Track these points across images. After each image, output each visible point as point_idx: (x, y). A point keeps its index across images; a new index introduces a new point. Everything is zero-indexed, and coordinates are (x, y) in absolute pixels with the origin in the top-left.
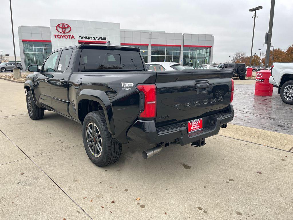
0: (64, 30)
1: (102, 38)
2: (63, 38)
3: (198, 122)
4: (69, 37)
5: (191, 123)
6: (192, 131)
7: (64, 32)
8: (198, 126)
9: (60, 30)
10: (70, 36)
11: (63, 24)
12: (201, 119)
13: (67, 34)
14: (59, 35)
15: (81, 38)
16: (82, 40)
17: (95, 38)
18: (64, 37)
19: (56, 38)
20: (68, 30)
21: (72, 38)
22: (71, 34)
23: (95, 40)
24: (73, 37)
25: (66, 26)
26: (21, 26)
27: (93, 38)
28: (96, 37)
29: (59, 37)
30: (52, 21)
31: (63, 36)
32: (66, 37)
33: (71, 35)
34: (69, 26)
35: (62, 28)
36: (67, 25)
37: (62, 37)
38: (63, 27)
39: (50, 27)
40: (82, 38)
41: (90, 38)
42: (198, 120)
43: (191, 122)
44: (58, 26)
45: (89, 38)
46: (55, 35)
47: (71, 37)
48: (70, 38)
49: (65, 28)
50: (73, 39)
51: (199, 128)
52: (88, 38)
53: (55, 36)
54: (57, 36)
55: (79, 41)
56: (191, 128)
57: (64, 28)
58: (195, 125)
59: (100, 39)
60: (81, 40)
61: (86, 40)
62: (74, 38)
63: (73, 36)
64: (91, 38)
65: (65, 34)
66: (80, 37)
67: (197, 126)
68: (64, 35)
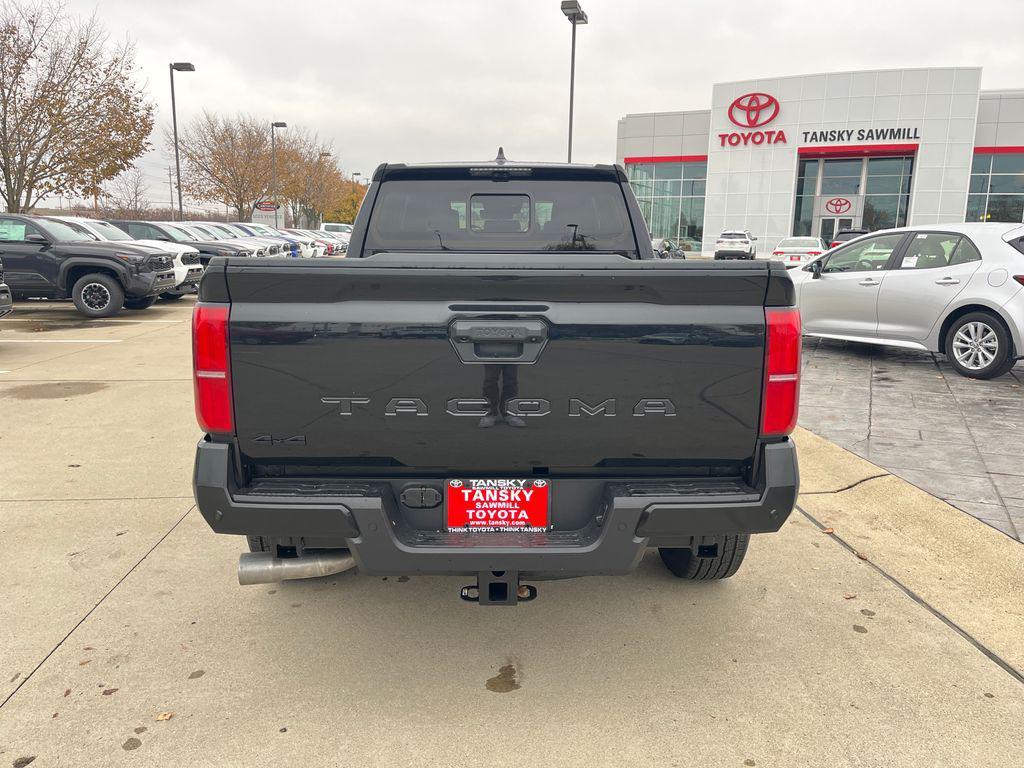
0: (753, 117)
1: (892, 130)
2: (746, 144)
3: (521, 495)
4: (766, 137)
5: (466, 492)
6: (475, 526)
7: (752, 124)
8: (519, 511)
9: (741, 116)
10: (770, 134)
11: (754, 97)
12: (540, 483)
13: (763, 130)
14: (734, 135)
15: (809, 136)
16: (814, 144)
17: (865, 134)
18: (750, 140)
19: (723, 144)
20: (765, 115)
21: (775, 142)
22: (775, 127)
23: (864, 143)
24: (781, 137)
25: (763, 101)
26: (629, 116)
27: (855, 135)
28: (871, 131)
29: (734, 140)
30: (719, 89)
31: (746, 134)
32: (758, 139)
33: (774, 132)
34: (772, 100)
35: (748, 110)
36: (767, 96)
37: (742, 140)
38: (754, 104)
39: (707, 113)
40: (812, 139)
41: (845, 136)
42: (517, 484)
43: (468, 486)
44: (737, 103)
45: (840, 135)
46: (723, 137)
47: (774, 137)
48: (769, 142)
49: (759, 108)
50: (780, 143)
51: (523, 523)
52: (836, 135)
53: (720, 138)
54: (727, 139)
55: (800, 149)
56: (471, 512)
57: (753, 109)
58: (494, 505)
59: (884, 138)
60: (809, 145)
61: (829, 144)
62: (785, 141)
63: (781, 133)
64: (849, 135)
65: (754, 131)
66: (806, 134)
67: (513, 512)
68: (750, 134)
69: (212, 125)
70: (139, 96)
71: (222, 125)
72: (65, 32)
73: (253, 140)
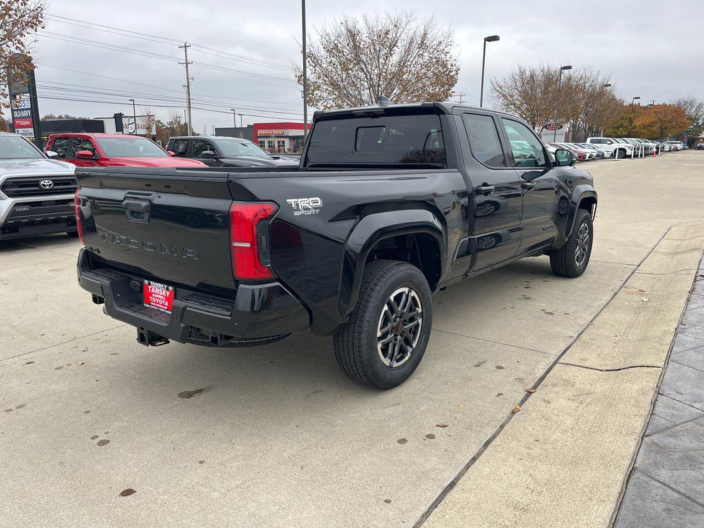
3: (166, 293)
5: (149, 287)
6: (153, 305)
8: (165, 301)
12: (171, 289)
42: (164, 287)
43: (150, 284)
51: (166, 308)
56: (151, 298)
58: (158, 296)
69: (522, 73)
70: (454, 63)
71: (528, 73)
72: (413, 28)
73: (550, 80)
